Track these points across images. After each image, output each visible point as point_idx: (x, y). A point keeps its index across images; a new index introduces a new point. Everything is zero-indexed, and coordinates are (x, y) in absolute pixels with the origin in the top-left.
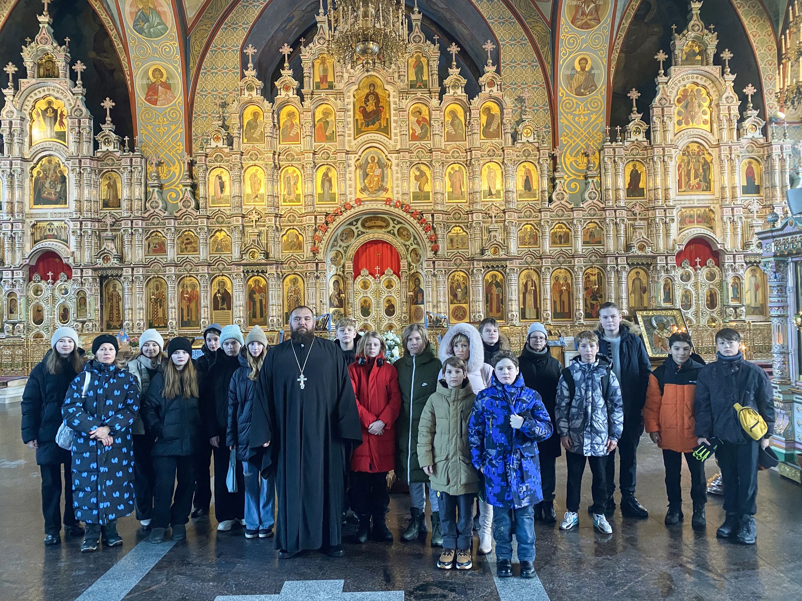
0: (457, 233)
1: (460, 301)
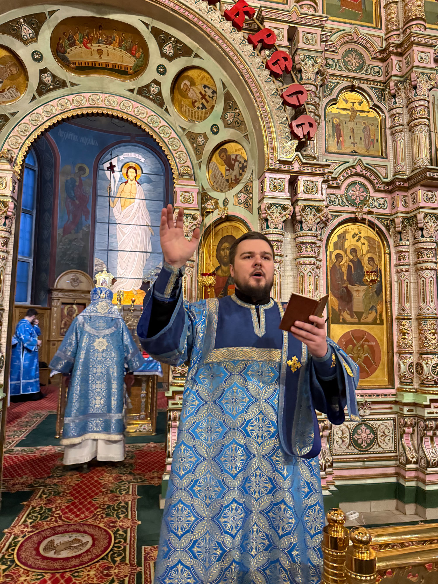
0: (355, 111)
1: (359, 315)
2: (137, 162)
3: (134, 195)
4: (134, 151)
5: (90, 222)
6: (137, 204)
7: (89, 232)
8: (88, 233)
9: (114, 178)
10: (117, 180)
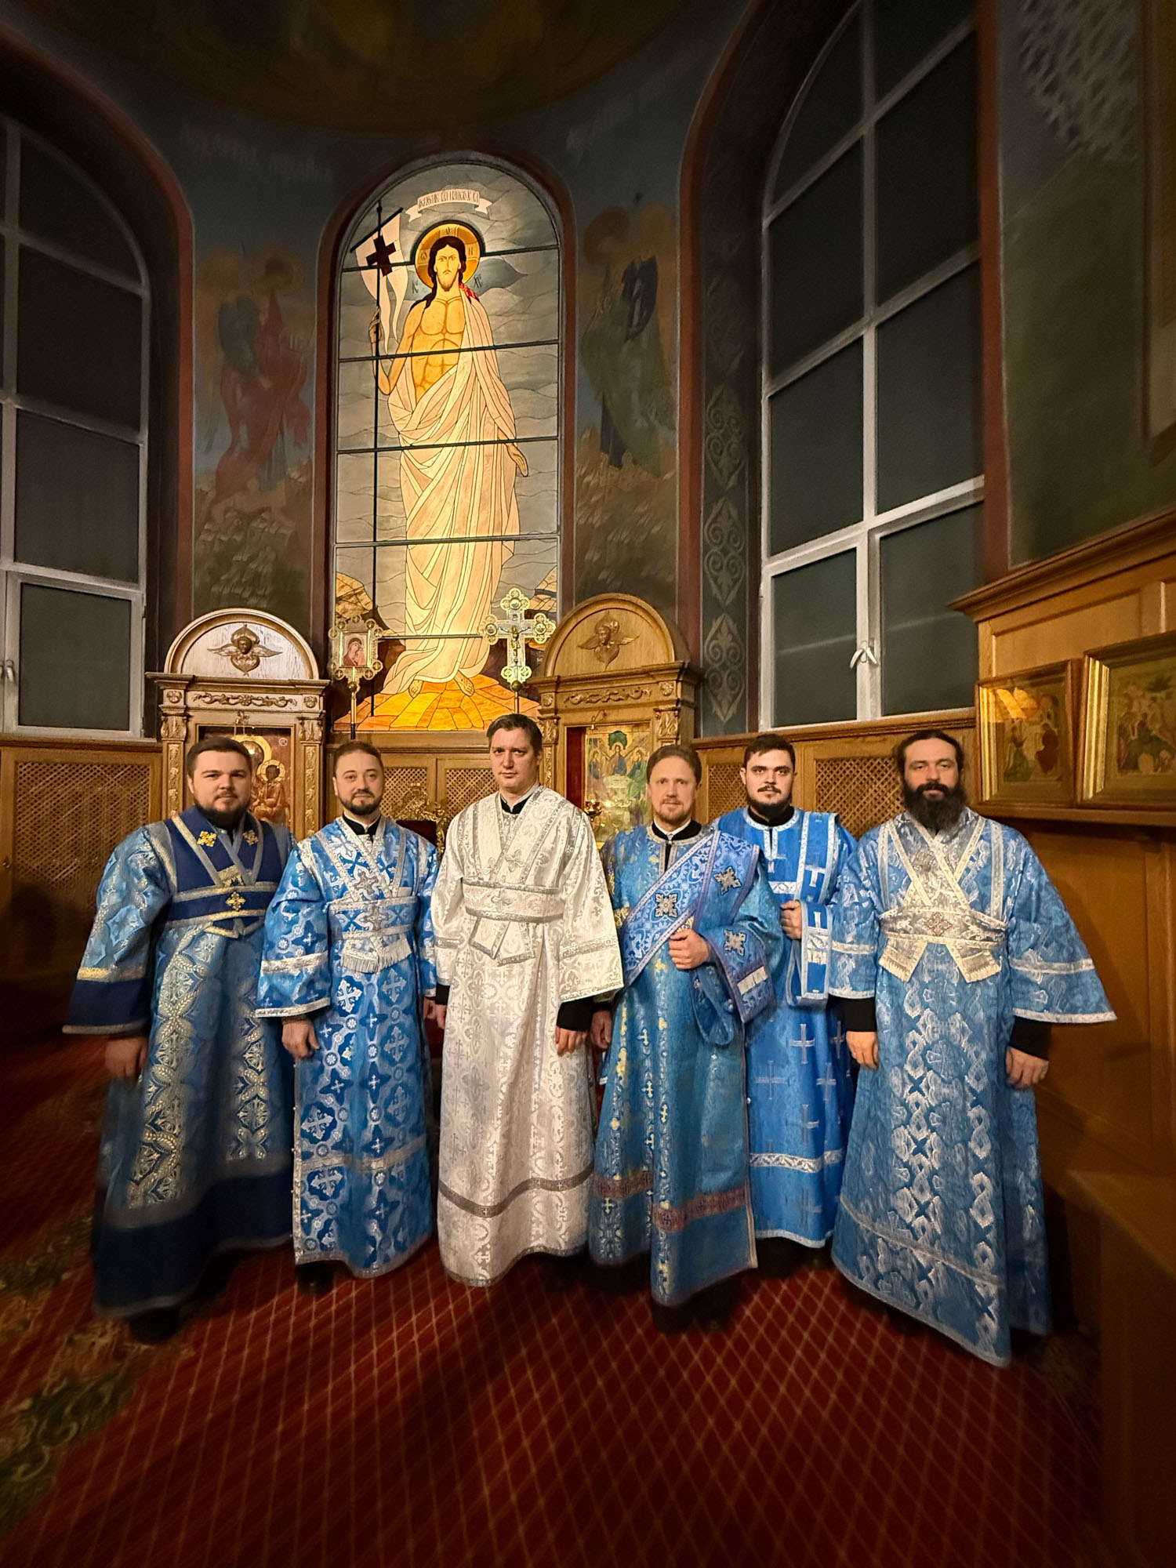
2: (463, 217)
3: (453, 338)
4: (456, 182)
5: (312, 451)
6: (468, 369)
7: (308, 484)
8: (305, 490)
9: (390, 289)
10: (400, 293)
